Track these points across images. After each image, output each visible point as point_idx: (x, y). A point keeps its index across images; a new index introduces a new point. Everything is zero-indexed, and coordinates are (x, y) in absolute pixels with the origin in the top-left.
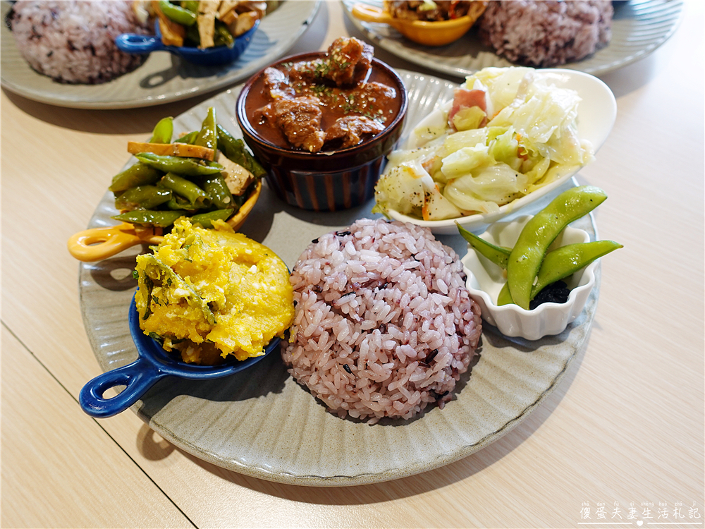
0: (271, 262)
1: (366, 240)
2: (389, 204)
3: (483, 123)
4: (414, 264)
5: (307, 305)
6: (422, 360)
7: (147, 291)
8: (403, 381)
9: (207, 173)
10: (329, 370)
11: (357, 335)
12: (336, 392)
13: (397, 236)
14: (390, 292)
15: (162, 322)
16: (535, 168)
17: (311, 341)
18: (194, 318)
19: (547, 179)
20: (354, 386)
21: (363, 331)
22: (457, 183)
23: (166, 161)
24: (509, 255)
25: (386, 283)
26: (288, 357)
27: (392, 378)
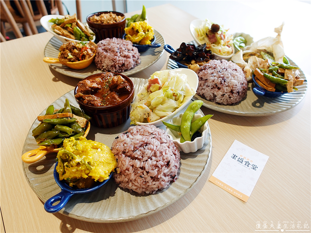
0: (104, 147)
1: (135, 132)
2: (136, 120)
3: (160, 88)
4: (154, 136)
5: (122, 159)
6: (166, 165)
7: (63, 164)
8: (162, 174)
9: (72, 122)
10: (135, 179)
11: (142, 163)
12: (140, 186)
13: (145, 129)
14: (149, 146)
15: (71, 173)
16: (179, 99)
17: (127, 171)
18: (84, 169)
19: (184, 101)
20: (145, 182)
21: (144, 162)
22: (157, 108)
23: (55, 121)
24: (180, 127)
25: (147, 144)
26: (118, 180)
27: (158, 174)
